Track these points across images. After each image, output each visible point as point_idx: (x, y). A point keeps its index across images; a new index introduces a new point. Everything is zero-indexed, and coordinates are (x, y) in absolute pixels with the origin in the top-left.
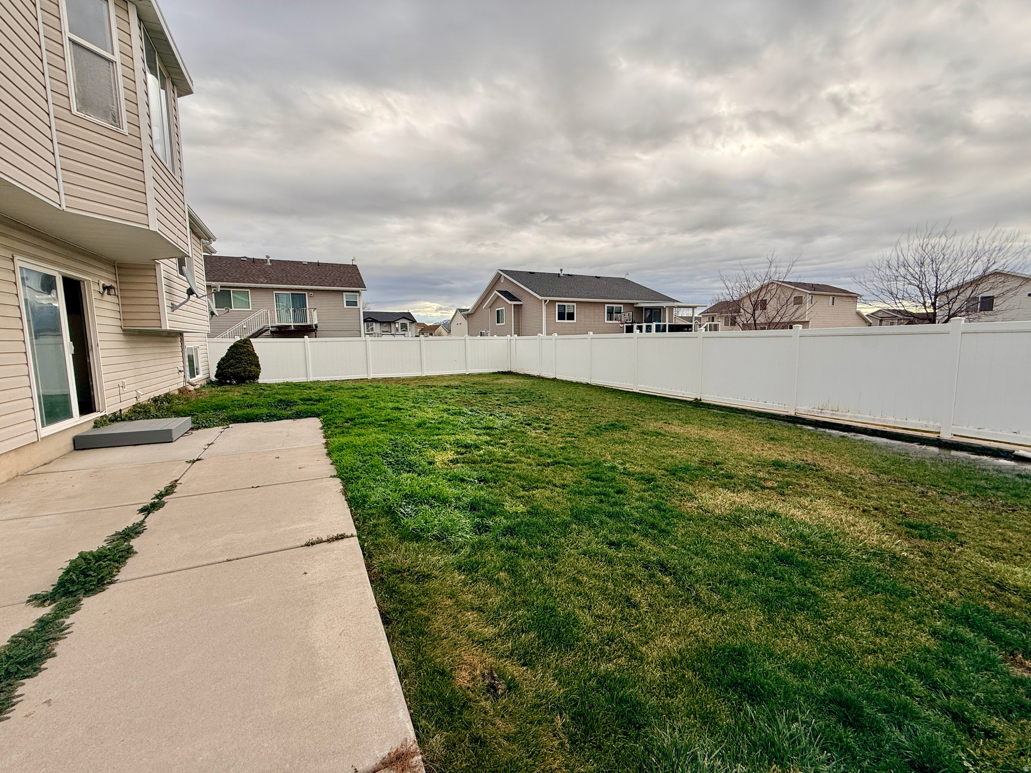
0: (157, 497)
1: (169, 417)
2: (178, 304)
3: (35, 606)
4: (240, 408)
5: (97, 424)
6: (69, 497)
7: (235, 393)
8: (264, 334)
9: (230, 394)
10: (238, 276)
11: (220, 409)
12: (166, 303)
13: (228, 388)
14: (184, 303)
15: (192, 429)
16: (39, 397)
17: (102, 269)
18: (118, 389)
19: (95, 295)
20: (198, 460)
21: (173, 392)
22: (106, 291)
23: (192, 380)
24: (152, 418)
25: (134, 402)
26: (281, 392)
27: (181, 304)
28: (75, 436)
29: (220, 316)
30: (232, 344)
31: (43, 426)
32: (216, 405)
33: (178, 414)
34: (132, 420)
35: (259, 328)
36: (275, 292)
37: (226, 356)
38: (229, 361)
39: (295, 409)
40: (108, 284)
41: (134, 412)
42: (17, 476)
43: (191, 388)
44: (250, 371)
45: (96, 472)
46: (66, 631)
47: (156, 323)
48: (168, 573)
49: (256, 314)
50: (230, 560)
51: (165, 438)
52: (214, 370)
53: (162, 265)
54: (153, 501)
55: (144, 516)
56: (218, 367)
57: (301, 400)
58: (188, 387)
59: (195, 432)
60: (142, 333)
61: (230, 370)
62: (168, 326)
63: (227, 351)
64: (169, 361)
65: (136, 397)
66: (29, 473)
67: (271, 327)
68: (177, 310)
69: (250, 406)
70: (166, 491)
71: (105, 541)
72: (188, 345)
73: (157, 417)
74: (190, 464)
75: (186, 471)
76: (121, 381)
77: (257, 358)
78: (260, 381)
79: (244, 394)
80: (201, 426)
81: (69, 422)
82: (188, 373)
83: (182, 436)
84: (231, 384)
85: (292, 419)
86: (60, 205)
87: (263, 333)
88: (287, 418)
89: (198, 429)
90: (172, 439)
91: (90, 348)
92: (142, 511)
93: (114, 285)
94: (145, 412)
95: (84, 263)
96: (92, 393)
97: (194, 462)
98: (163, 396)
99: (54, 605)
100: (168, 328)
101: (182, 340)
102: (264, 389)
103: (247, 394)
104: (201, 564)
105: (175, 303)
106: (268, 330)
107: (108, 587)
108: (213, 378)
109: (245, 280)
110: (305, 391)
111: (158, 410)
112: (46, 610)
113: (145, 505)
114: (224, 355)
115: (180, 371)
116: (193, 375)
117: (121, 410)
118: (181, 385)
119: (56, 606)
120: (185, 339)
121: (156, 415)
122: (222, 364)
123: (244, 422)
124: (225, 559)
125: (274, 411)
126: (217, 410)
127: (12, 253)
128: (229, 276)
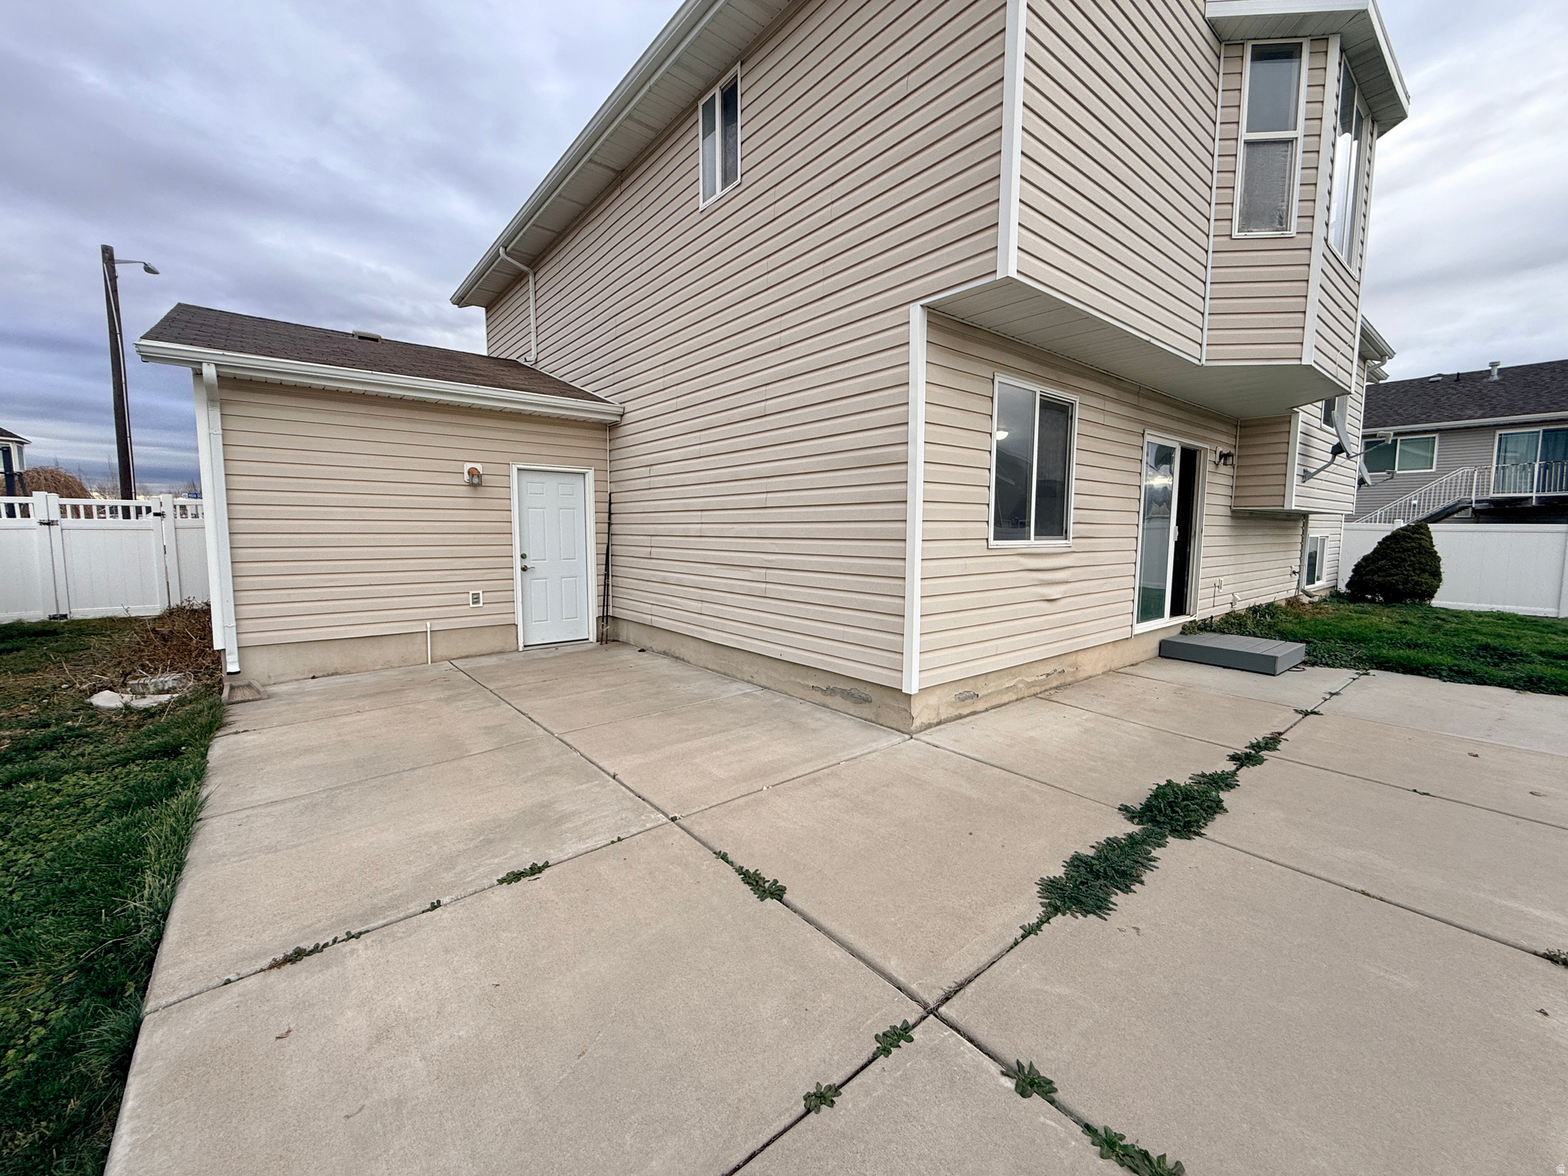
0: (1252, 746)
1: (1271, 638)
2: (1314, 470)
3: (1125, 818)
4: (1393, 644)
5: (1186, 630)
6: (1154, 710)
7: (1382, 618)
8: (1455, 516)
9: (1375, 619)
10: (1419, 411)
11: (1354, 641)
12: (1297, 470)
13: (1367, 607)
14: (1323, 469)
15: (1304, 663)
16: (1140, 587)
17: (1222, 433)
18: (1213, 589)
19: (1210, 467)
20: (1313, 713)
21: (1279, 603)
22: (1222, 461)
23: (1308, 588)
24: (1247, 635)
25: (1227, 609)
26: (1484, 630)
27: (1319, 471)
28: (1163, 640)
29: (1375, 485)
30: (1389, 533)
31: (1137, 623)
32: (1348, 633)
33: (1284, 636)
34: (1224, 633)
35: (1446, 504)
36: (1499, 432)
37: (1375, 551)
38: (1377, 562)
39: (1522, 670)
40: (1225, 452)
41: (1226, 622)
42: (1110, 671)
43: (1306, 600)
44: (1417, 583)
45: (1181, 689)
46: (1152, 863)
47: (1278, 501)
48: (1267, 860)
49: (1444, 478)
50: (1368, 895)
51: (1265, 666)
52: (1346, 575)
53: (1301, 414)
54: (1248, 751)
55: (1235, 767)
56: (1353, 571)
57: (1542, 653)
58: (1301, 597)
59: (1308, 669)
60: (1254, 515)
61: (1376, 578)
62: (1293, 504)
63: (1375, 545)
64: (1281, 556)
65: (1231, 603)
66: (1119, 671)
67: (1477, 502)
68: (1312, 480)
69: (1412, 645)
70: (1266, 744)
71: (1190, 778)
72: (1313, 533)
73: (1255, 635)
74: (1301, 716)
75: (1295, 725)
76: (1218, 579)
77: (1438, 559)
78: (1435, 602)
79: (1401, 622)
80: (1319, 661)
81: (1159, 623)
82: (1305, 577)
83: (1289, 670)
84: (1372, 601)
85: (1512, 688)
86: (1200, 360)
87: (1453, 513)
88: (1500, 685)
89: (1313, 665)
90: (1275, 671)
91: (1193, 533)
92: (1234, 758)
93: (1233, 451)
94: (1240, 624)
95: (1206, 428)
96: (1185, 590)
97: (1307, 714)
98: (1264, 606)
99: (1142, 826)
100: (1294, 508)
101: (1305, 525)
102: (1443, 620)
103: (1406, 622)
104: (1316, 874)
105: (1309, 470)
106: (1467, 507)
107: (1194, 837)
108: (1342, 588)
109: (1431, 418)
110: (1553, 636)
111: (1257, 624)
112: (1134, 828)
113: (1239, 753)
114: (1369, 551)
115: (1294, 572)
116: (1310, 581)
117: (1212, 617)
118: (1292, 593)
119: (1144, 829)
120: (1311, 523)
121: (1253, 632)
122: (1362, 566)
123: (1398, 672)
124: (1360, 888)
125: (1466, 664)
126: (1348, 641)
127: (1143, 427)
128: (1398, 414)
